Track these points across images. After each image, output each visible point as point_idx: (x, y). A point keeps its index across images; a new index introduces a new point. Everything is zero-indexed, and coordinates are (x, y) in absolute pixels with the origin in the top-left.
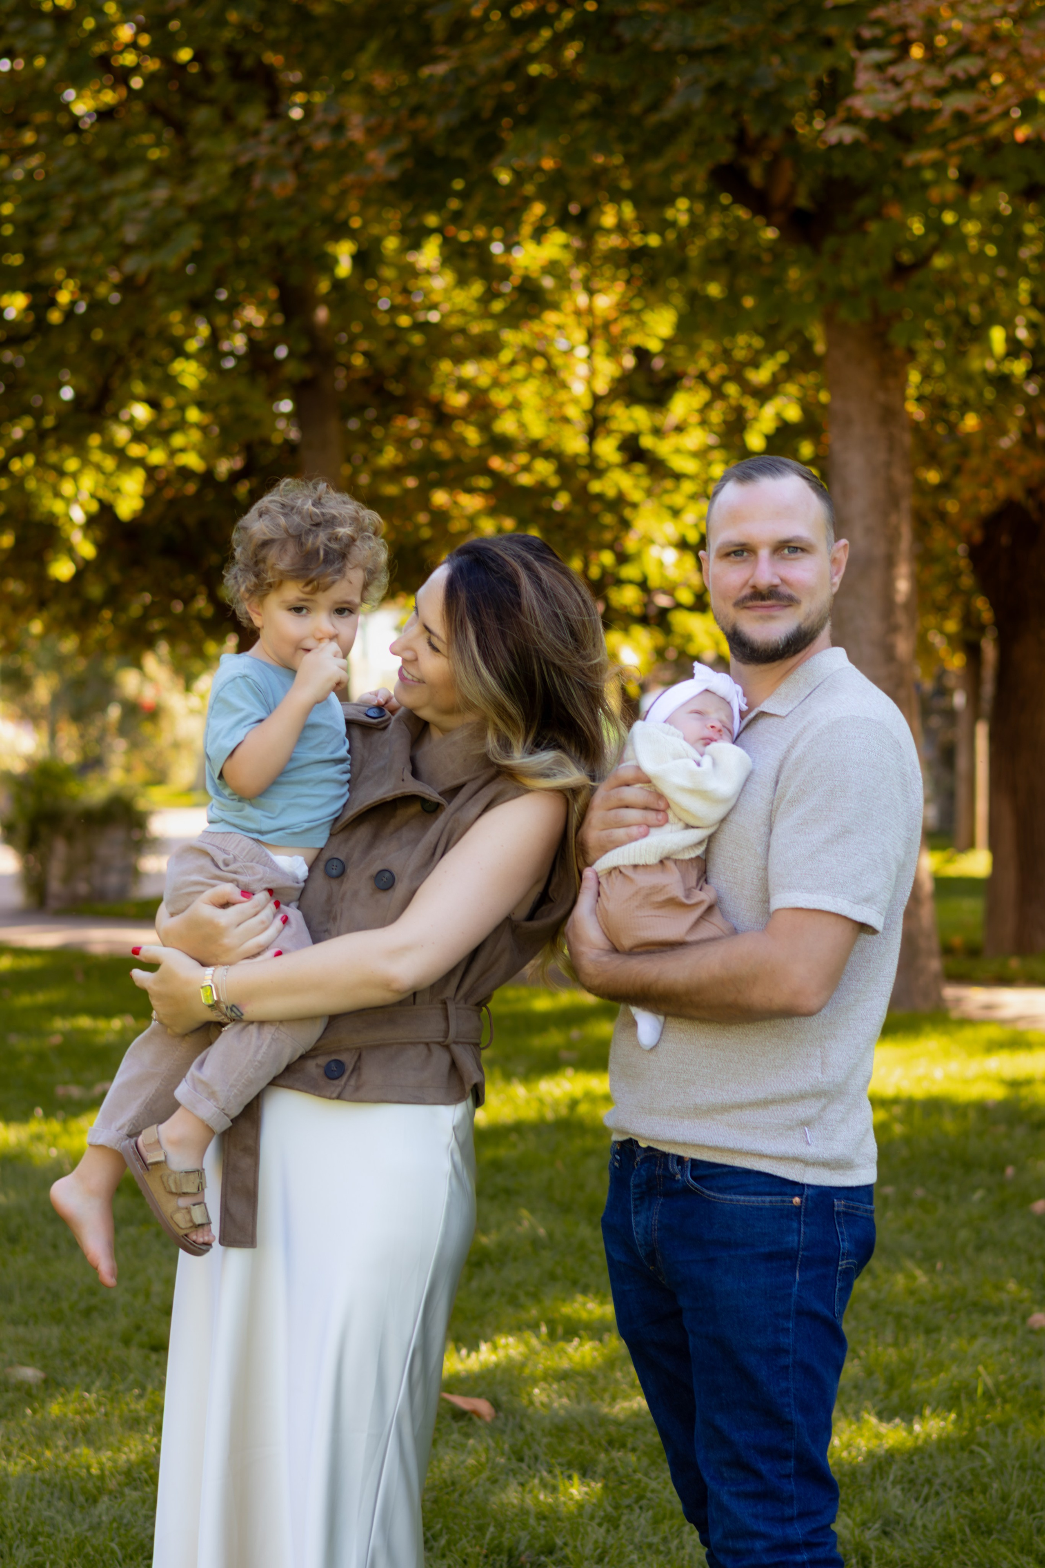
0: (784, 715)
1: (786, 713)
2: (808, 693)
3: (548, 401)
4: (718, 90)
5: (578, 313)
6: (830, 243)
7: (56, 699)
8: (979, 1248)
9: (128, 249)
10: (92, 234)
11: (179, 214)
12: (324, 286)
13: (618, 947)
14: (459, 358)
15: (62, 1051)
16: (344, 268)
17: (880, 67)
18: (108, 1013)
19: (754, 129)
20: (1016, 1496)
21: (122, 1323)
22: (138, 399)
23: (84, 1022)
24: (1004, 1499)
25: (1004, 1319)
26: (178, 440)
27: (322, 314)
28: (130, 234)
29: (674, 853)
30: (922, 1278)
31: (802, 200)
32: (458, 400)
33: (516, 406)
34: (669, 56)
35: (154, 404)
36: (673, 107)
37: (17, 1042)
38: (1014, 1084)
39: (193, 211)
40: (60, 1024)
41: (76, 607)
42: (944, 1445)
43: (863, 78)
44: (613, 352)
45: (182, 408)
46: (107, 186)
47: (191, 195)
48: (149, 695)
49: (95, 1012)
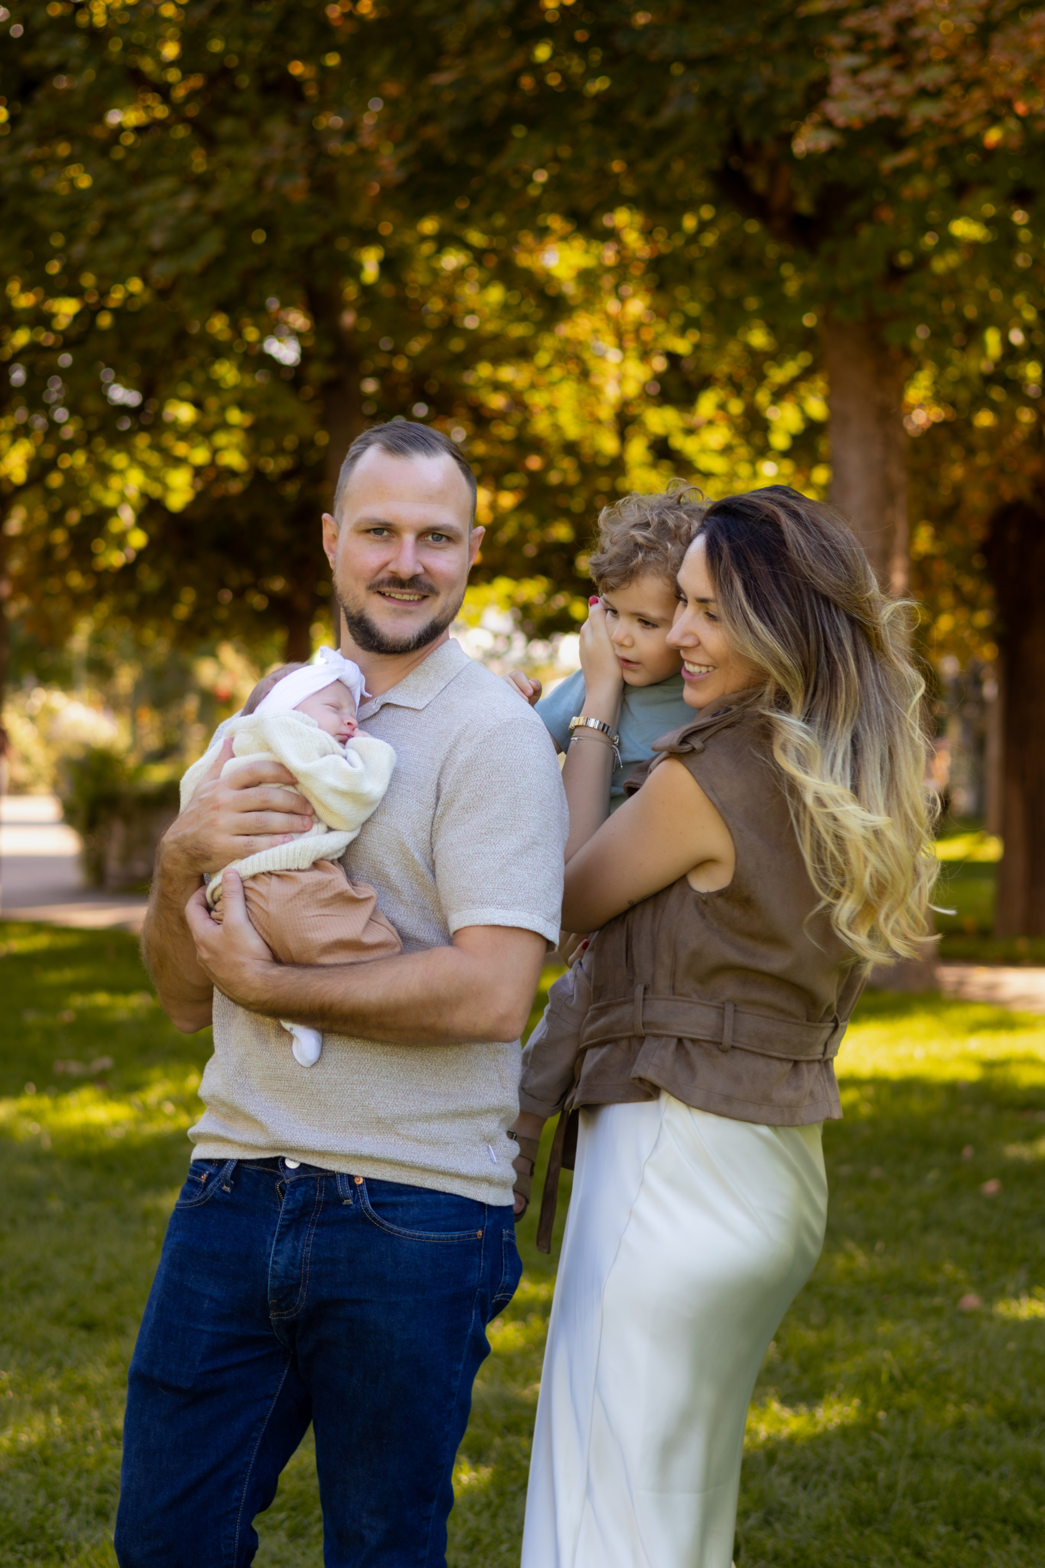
0: (421, 708)
1: (423, 706)
2: (443, 687)
3: (582, 403)
4: (710, 98)
5: (608, 317)
6: (827, 247)
7: (138, 687)
8: (925, 1228)
9: (155, 254)
10: (121, 242)
11: (201, 220)
12: (350, 291)
13: (281, 956)
14: (497, 361)
15: (72, 1029)
16: (370, 272)
17: (855, 72)
18: (125, 989)
19: (748, 135)
20: (901, 1486)
21: (57, 1300)
22: (183, 399)
23: (101, 999)
24: (891, 1488)
25: (938, 1301)
26: (221, 439)
27: (348, 319)
28: (157, 239)
29: (328, 856)
30: (861, 1260)
31: (805, 205)
32: (497, 401)
33: (551, 409)
34: (664, 64)
35: (198, 404)
36: (667, 115)
37: (31, 1018)
38: (989, 1065)
39: (218, 217)
40: (78, 1001)
41: (131, 599)
42: (844, 1432)
43: (840, 84)
44: (645, 355)
45: (223, 409)
46: (136, 194)
47: (215, 201)
48: (224, 684)
49: (115, 988)
